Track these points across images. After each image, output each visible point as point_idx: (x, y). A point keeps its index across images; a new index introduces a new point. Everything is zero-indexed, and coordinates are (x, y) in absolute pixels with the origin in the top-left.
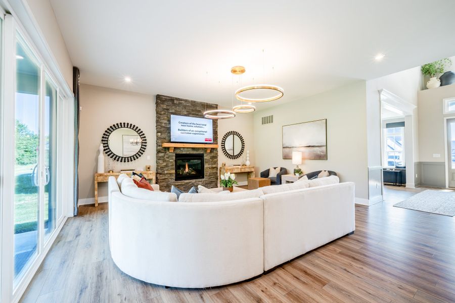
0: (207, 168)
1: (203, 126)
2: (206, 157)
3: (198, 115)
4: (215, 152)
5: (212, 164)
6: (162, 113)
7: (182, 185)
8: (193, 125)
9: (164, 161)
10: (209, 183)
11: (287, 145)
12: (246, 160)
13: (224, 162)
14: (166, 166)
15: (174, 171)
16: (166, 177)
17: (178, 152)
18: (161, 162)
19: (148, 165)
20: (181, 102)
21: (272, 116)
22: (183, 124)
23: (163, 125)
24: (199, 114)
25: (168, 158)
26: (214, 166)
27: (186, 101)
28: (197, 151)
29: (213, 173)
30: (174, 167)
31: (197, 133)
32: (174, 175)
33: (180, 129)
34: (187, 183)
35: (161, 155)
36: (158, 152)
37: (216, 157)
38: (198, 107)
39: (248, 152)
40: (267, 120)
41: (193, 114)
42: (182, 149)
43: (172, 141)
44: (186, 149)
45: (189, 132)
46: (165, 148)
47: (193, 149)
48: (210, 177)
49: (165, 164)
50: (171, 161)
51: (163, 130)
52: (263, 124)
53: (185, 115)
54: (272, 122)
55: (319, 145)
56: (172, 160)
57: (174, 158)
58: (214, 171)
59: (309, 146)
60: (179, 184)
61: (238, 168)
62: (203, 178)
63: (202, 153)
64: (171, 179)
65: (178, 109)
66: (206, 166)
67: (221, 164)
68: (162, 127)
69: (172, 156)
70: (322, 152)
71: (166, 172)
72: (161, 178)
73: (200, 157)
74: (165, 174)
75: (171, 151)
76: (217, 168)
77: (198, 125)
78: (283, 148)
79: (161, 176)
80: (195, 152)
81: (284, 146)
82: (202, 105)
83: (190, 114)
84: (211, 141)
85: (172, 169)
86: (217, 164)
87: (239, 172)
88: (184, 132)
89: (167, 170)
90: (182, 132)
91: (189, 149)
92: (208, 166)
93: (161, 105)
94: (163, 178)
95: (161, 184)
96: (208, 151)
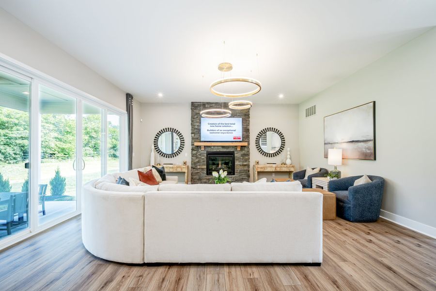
0: (238, 165)
1: (232, 125)
2: (237, 155)
4: (246, 149)
5: (243, 162)
6: (195, 117)
8: (222, 125)
9: (197, 157)
10: (239, 180)
11: (328, 141)
12: (287, 159)
13: (257, 160)
14: (199, 162)
15: (205, 167)
16: (199, 172)
17: (209, 150)
18: (194, 158)
19: (185, 161)
20: (211, 105)
21: (315, 106)
22: (211, 125)
23: (196, 127)
25: (200, 155)
26: (245, 163)
27: (216, 103)
28: (227, 149)
29: (245, 170)
30: (205, 163)
31: (225, 132)
32: (206, 170)
33: (209, 129)
35: (194, 152)
36: (193, 150)
37: (248, 154)
39: (289, 149)
40: (311, 112)
42: (212, 147)
43: (202, 140)
44: (216, 148)
45: (218, 132)
46: (198, 146)
47: (223, 147)
48: (241, 174)
49: (197, 160)
50: (202, 157)
51: (196, 131)
52: (306, 117)
54: (315, 113)
55: (365, 139)
56: (204, 157)
57: (206, 155)
58: (246, 168)
59: (353, 141)
61: (272, 167)
62: (234, 174)
63: (232, 150)
64: (203, 173)
66: (237, 163)
67: (254, 162)
68: (195, 129)
69: (204, 153)
70: (369, 149)
71: (198, 167)
72: (195, 172)
73: (232, 153)
74: (197, 169)
75: (203, 149)
76: (248, 166)
78: (325, 144)
79: (194, 170)
80: (225, 150)
81: (326, 142)
84: (240, 139)
85: (204, 165)
86: (249, 162)
87: (274, 171)
88: (213, 132)
89: (200, 165)
90: (211, 132)
91: (220, 147)
92: (239, 163)
93: (195, 111)
94: (196, 172)
95: (194, 177)
96: (239, 149)
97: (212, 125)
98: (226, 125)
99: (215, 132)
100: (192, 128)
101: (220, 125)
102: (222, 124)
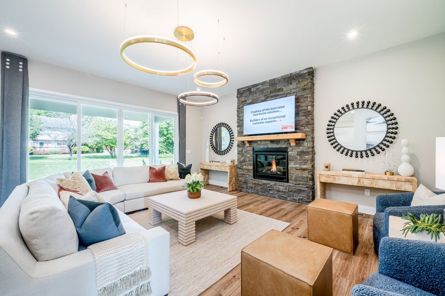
0: (293, 168)
1: (280, 110)
2: (292, 153)
3: (278, 95)
5: (301, 164)
6: (240, 106)
7: (260, 185)
8: (267, 112)
9: (243, 156)
10: (295, 192)
12: (401, 162)
14: (244, 161)
15: (251, 168)
16: (244, 173)
17: (256, 146)
18: (240, 156)
20: (258, 87)
23: (241, 118)
24: (281, 93)
25: (246, 152)
27: (263, 83)
28: (277, 144)
29: (303, 178)
30: (252, 162)
31: (270, 120)
32: (252, 172)
33: (252, 119)
34: (264, 184)
35: (240, 149)
36: (238, 146)
38: (277, 86)
39: (404, 141)
41: (272, 97)
42: (259, 142)
43: (244, 134)
44: (263, 143)
45: (262, 121)
47: (272, 141)
49: (243, 159)
50: (248, 155)
51: (240, 124)
53: (263, 101)
56: (250, 155)
57: (252, 152)
58: (305, 174)
60: (256, 182)
62: (288, 182)
63: (284, 146)
64: (249, 175)
65: (255, 96)
66: (291, 165)
68: (240, 121)
69: (250, 150)
71: (244, 167)
72: (240, 173)
73: (285, 151)
74: (243, 170)
75: (247, 145)
76: (313, 170)
77: (273, 110)
79: (240, 170)
80: (275, 146)
82: (284, 79)
83: (268, 97)
84: (292, 128)
85: (249, 165)
86: (314, 164)
87: (355, 184)
88: (256, 122)
89: (245, 165)
90: (255, 122)
91: (268, 142)
92: (295, 166)
93: (240, 99)
94: (242, 173)
95: (240, 179)
96: (293, 144)
97: (255, 113)
98: (272, 111)
99: (258, 121)
100: (238, 120)
101: (265, 112)
102: (267, 109)
